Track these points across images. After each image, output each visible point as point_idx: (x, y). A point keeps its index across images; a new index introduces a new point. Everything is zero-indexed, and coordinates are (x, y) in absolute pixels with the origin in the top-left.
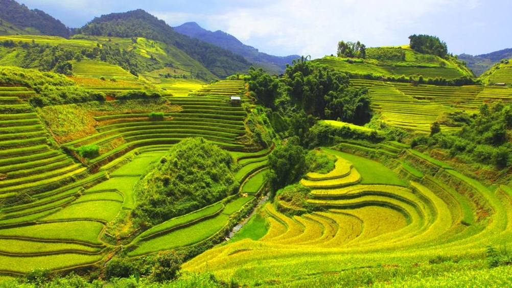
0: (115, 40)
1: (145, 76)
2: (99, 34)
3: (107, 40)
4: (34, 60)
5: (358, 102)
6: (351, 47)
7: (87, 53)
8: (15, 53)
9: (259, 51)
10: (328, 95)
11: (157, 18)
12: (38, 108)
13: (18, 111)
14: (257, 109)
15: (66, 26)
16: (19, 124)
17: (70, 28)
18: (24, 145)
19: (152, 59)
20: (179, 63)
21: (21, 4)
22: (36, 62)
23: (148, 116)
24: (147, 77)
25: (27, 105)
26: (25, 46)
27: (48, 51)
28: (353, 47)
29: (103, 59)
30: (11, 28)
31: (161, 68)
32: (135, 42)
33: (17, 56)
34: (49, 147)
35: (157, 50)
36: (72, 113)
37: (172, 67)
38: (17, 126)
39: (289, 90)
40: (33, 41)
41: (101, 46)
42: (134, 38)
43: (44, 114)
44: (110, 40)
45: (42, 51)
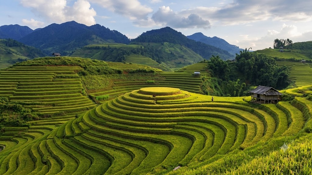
0: (152, 44)
1: (167, 64)
2: (144, 41)
3: (148, 44)
4: (108, 56)
5: (280, 75)
6: (283, 42)
7: (134, 51)
8: (99, 53)
9: (239, 48)
10: (260, 71)
11: (177, 31)
12: (83, 77)
13: (72, 78)
14: (212, 79)
15: (128, 38)
16: (70, 83)
17: (130, 39)
18: (70, 93)
19: (172, 53)
20: (187, 56)
21: (107, 28)
22: (109, 56)
23: (146, 82)
24: (168, 64)
25: (77, 75)
26: (104, 48)
27: (115, 51)
28: (285, 43)
29: (142, 54)
30: (101, 40)
31: (177, 58)
32: (163, 44)
33: (100, 54)
34: (81, 94)
35: (175, 49)
36: (101, 79)
37: (183, 58)
38: (69, 84)
39: (236, 69)
40: (109, 46)
41: (143, 47)
42: (162, 42)
43: (84, 79)
44: (149, 44)
45: (113, 51)
